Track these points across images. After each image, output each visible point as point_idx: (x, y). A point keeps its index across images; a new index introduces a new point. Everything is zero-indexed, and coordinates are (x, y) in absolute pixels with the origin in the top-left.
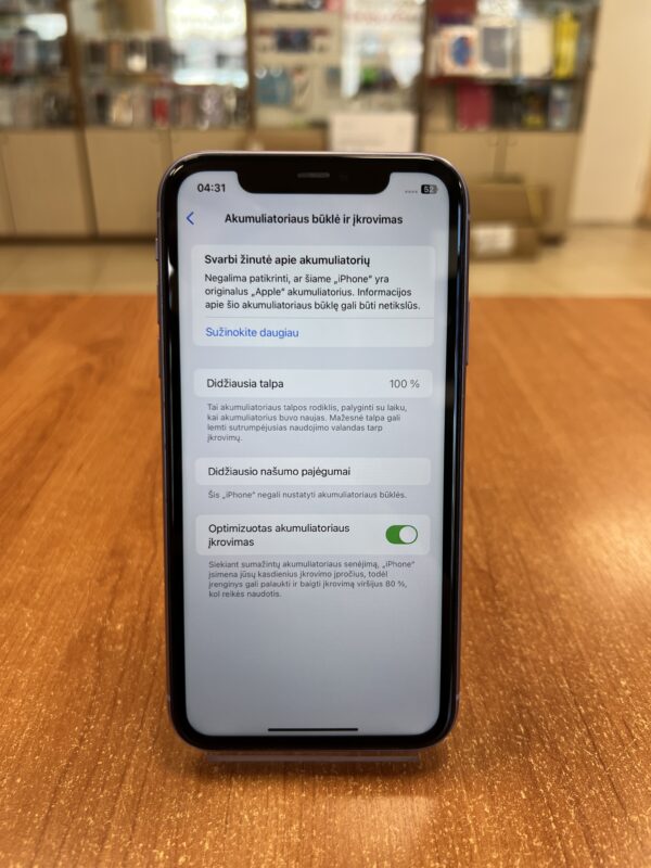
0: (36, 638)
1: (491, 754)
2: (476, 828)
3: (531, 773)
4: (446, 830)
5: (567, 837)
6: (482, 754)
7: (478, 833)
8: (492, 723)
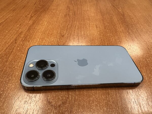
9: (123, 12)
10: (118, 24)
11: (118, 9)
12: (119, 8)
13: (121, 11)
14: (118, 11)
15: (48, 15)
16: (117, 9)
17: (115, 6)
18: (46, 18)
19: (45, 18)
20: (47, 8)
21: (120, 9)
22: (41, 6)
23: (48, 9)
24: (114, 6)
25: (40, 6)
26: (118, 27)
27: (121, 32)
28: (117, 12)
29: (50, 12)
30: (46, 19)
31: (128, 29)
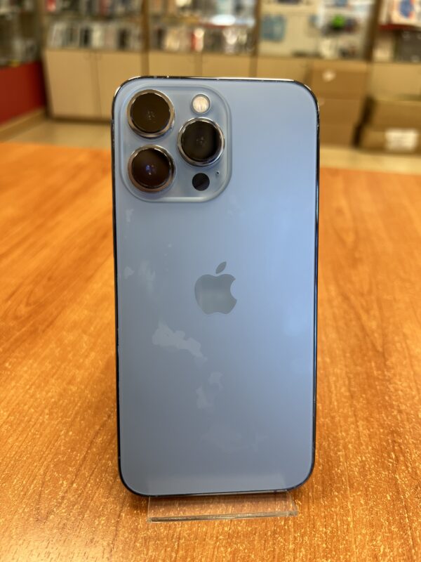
0: (89, 353)
1: (369, 468)
2: (354, 512)
3: (396, 484)
4: (333, 509)
5: (416, 528)
6: (364, 467)
7: (354, 516)
8: (373, 449)
9: (384, 336)
10: (346, 417)
11: (364, 317)
12: (367, 311)
13: (373, 324)
14: (363, 328)
15: (35, 365)
16: (359, 318)
17: (352, 297)
18: (16, 383)
19: (13, 383)
20: (50, 319)
21: (372, 313)
22: (29, 308)
23: (48, 326)
24: (346, 298)
25: (28, 304)
26: (345, 447)
27: (351, 486)
28: (356, 336)
29: (53, 345)
30: (12, 392)
31: (397, 459)
